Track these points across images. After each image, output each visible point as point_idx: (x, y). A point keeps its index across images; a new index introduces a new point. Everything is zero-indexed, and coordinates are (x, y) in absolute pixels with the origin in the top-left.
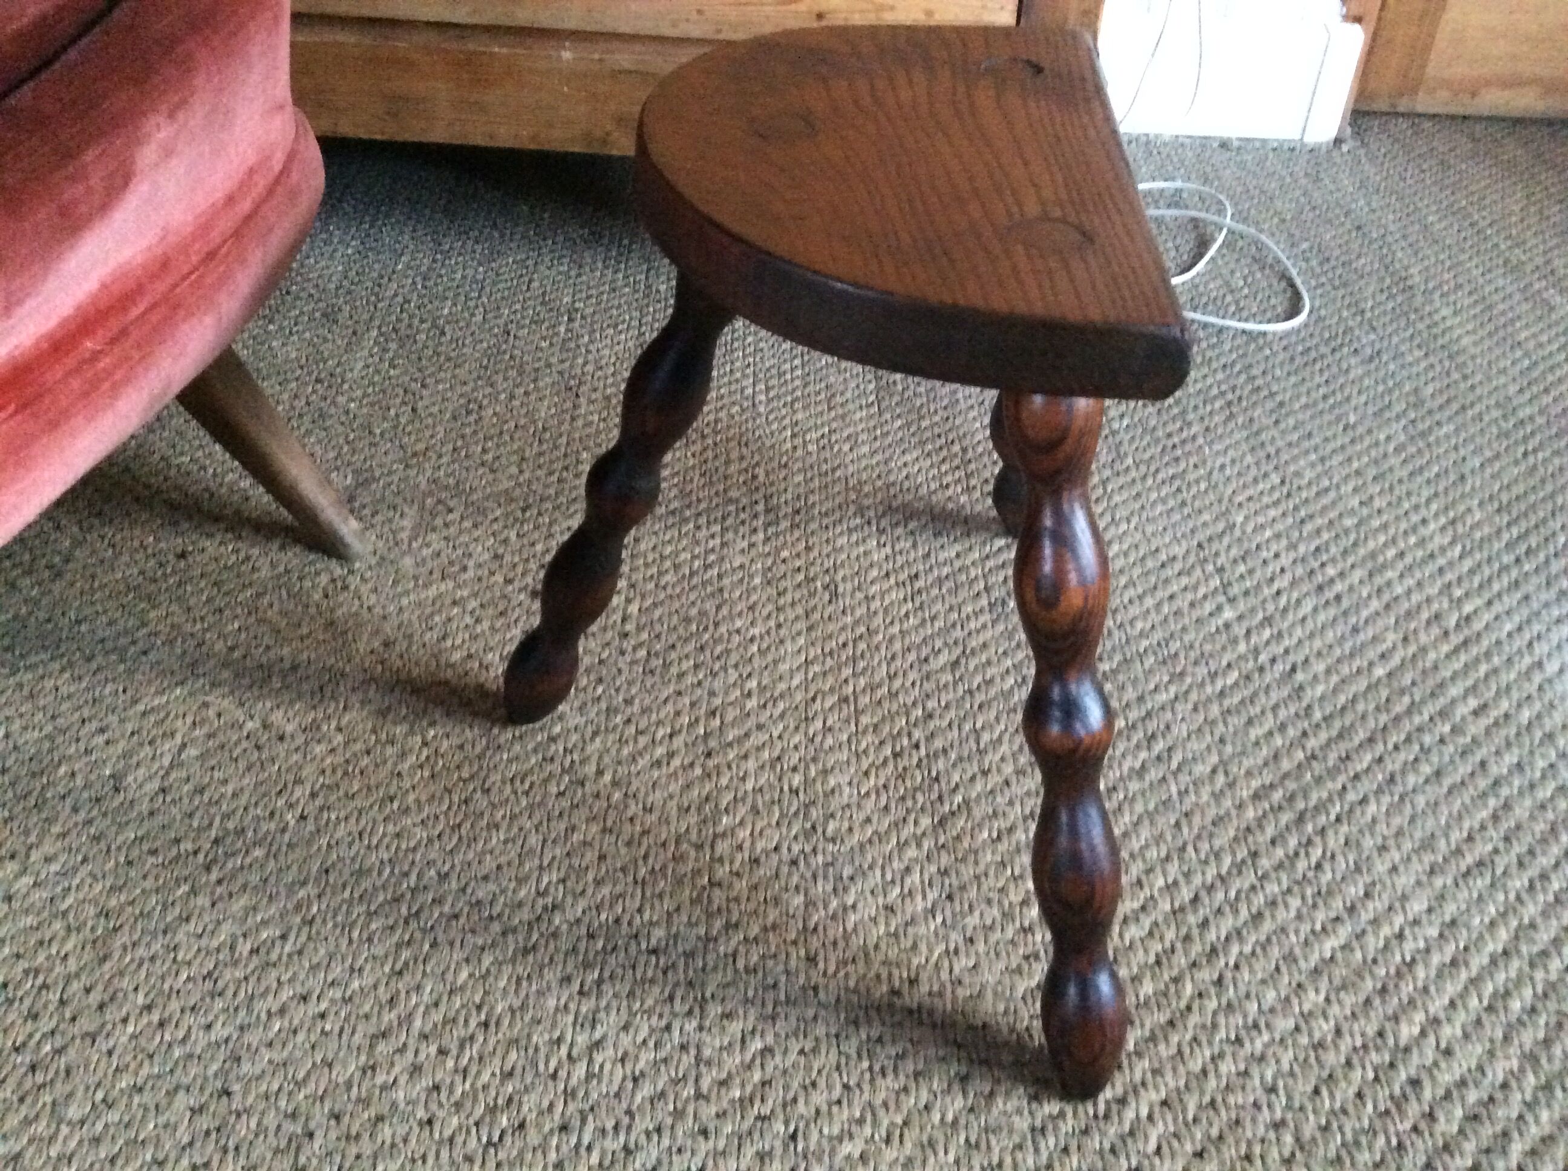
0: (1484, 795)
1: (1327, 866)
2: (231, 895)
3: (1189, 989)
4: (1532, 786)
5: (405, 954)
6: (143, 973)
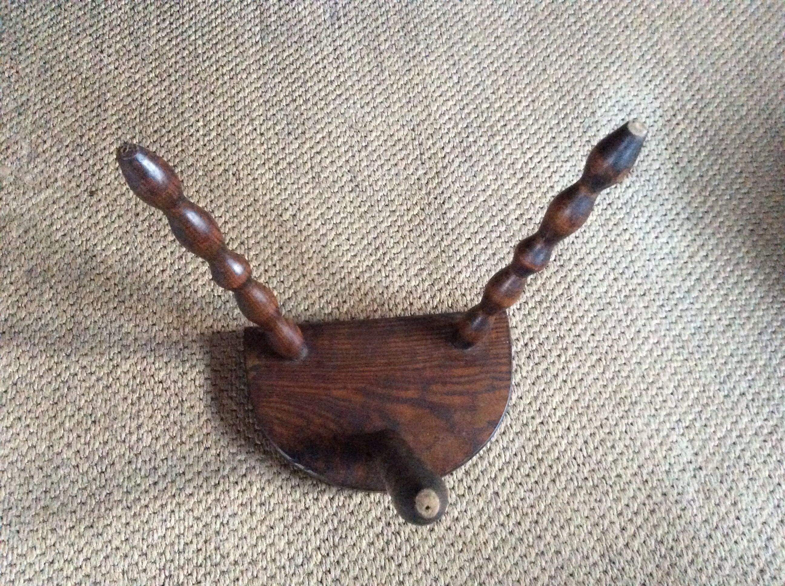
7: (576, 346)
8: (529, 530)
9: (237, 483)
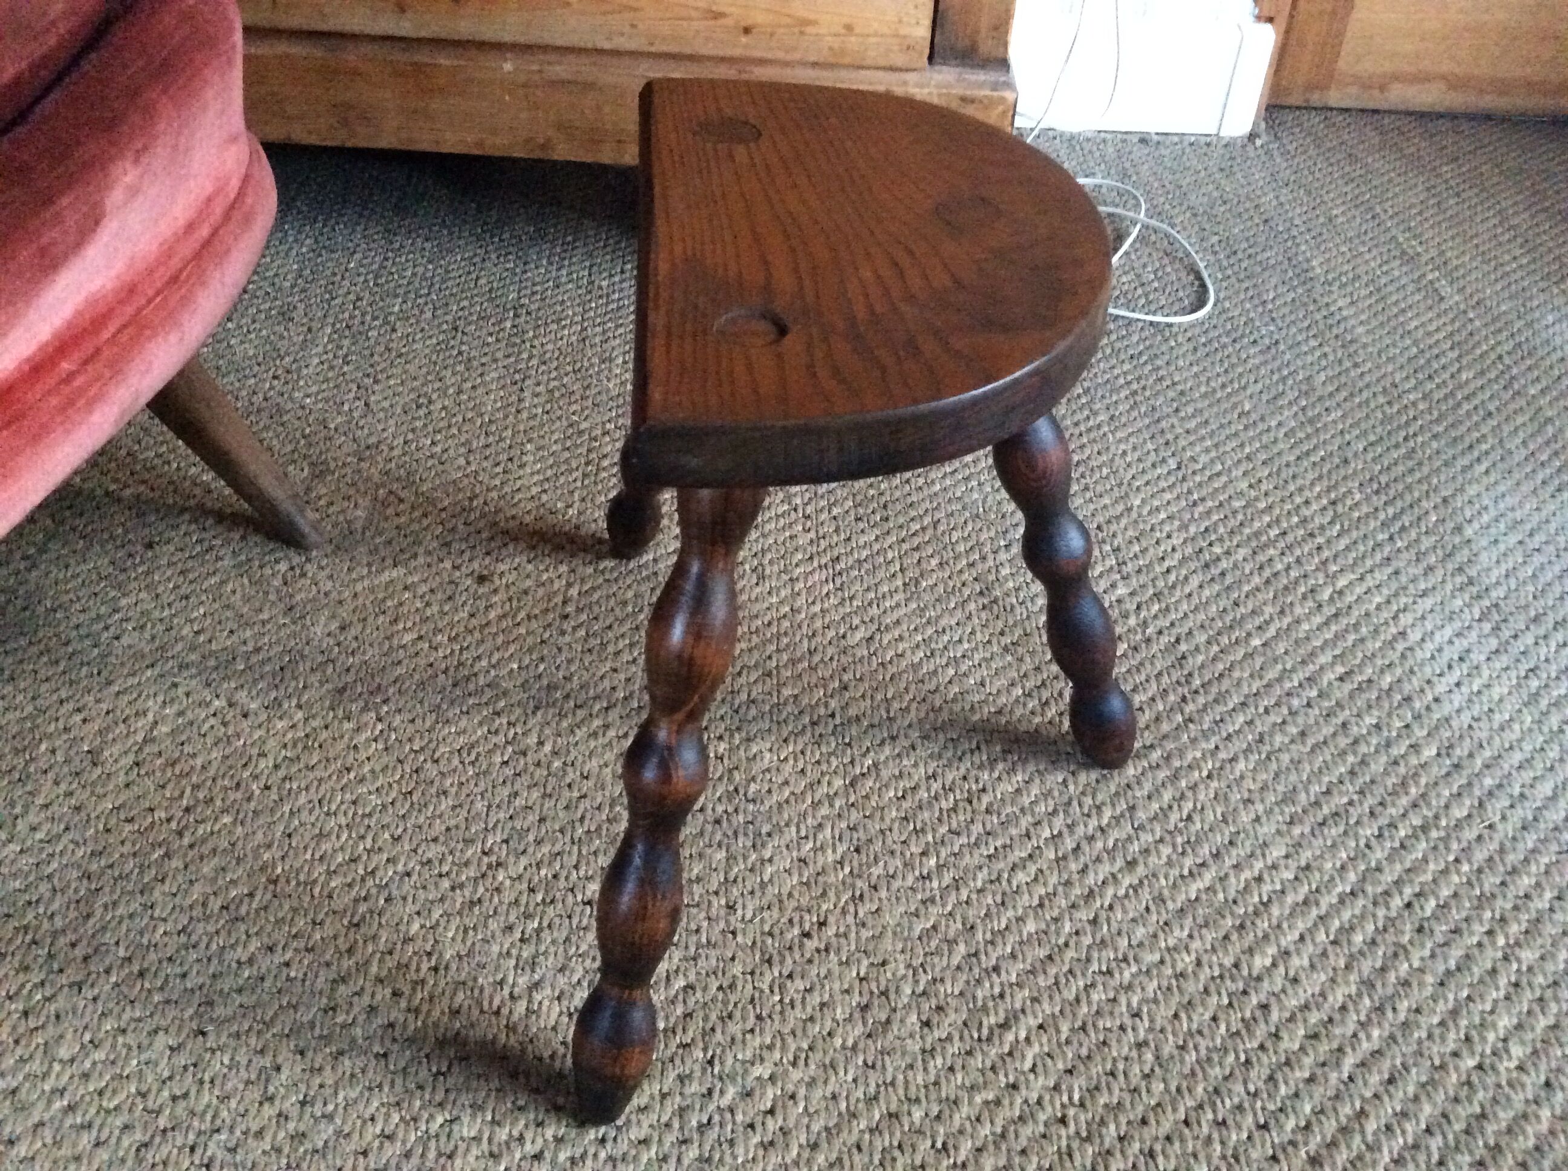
0: (1343, 753)
1: (1197, 818)
2: (202, 858)
3: (1067, 927)
4: (1388, 745)
5: (362, 908)
6: (124, 927)
7: (1524, 916)
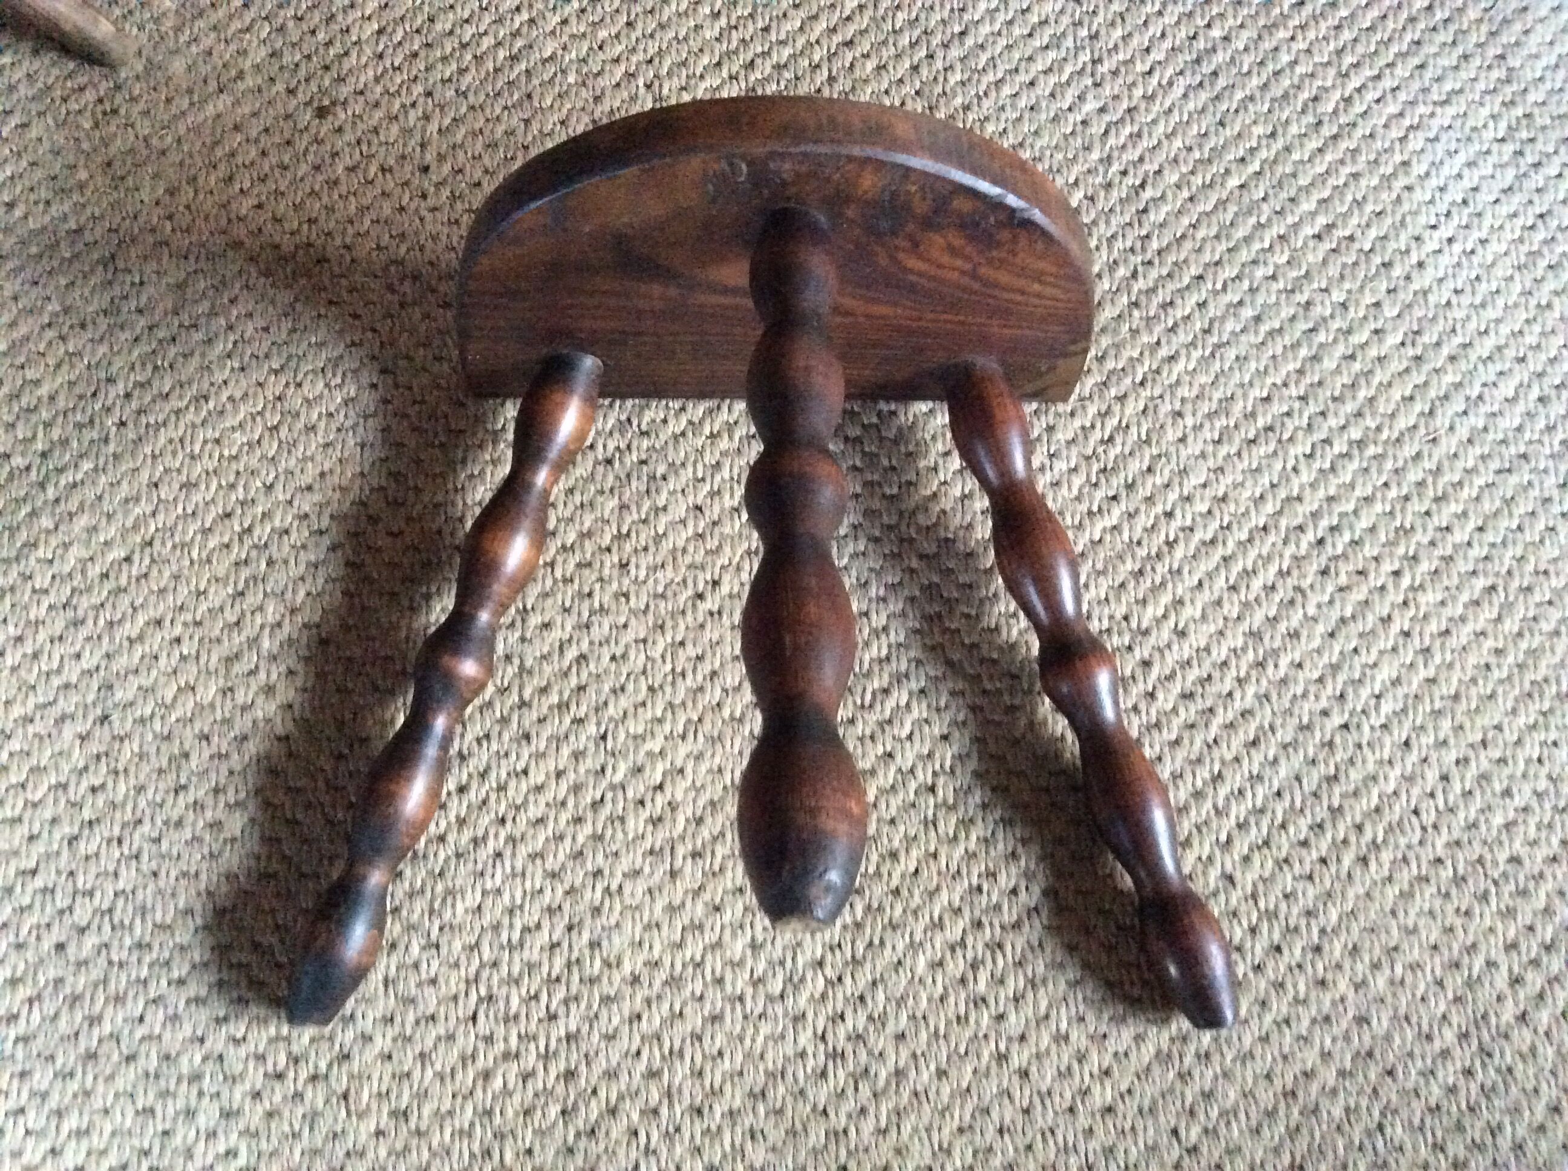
7: (1438, 552)
8: (1300, 966)
9: (642, 803)
